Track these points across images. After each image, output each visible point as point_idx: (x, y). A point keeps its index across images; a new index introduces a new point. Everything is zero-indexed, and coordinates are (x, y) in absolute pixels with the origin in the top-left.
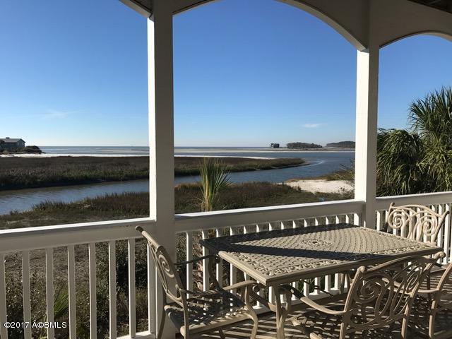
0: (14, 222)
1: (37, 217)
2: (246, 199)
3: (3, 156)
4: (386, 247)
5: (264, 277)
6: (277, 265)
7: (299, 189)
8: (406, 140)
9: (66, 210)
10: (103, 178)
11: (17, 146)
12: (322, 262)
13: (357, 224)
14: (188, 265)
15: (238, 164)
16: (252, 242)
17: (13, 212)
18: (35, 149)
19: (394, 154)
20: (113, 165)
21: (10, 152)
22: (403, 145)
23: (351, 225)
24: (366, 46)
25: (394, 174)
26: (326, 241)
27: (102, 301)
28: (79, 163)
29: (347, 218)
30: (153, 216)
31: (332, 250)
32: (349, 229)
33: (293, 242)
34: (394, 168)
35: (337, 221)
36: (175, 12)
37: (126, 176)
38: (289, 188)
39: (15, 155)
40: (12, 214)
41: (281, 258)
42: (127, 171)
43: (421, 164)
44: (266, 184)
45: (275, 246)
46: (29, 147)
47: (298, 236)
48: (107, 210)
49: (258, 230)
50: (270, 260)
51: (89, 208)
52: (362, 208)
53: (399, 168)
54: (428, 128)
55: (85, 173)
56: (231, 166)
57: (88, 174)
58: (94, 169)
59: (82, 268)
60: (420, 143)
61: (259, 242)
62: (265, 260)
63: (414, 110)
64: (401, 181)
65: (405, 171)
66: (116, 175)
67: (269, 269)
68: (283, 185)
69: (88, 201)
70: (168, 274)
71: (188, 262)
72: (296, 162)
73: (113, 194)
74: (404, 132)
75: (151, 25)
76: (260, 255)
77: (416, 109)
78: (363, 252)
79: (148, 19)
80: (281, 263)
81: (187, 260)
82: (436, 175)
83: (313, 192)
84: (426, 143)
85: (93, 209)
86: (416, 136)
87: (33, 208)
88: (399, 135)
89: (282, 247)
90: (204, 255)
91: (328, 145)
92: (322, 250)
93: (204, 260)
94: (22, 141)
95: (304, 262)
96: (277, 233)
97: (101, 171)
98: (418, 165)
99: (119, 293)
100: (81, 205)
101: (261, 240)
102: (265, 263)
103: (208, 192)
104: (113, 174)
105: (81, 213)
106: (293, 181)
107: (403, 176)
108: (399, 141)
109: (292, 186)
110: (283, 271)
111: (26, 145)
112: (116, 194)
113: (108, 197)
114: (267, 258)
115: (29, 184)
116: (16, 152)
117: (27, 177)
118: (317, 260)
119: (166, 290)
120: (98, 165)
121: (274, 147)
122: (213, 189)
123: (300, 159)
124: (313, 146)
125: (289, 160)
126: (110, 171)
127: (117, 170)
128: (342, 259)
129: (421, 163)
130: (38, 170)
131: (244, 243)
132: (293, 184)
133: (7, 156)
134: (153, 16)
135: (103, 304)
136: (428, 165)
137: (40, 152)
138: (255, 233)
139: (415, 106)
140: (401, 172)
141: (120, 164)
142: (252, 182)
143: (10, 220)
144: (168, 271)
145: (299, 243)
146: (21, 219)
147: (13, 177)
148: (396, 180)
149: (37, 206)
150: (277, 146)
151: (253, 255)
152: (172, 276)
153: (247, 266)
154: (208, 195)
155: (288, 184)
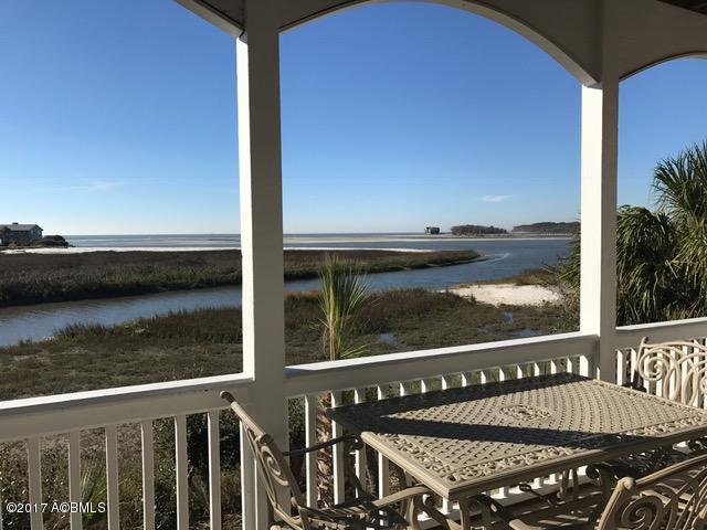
0: (26, 357)
1: (62, 349)
2: (390, 317)
3: (9, 252)
4: (646, 422)
5: (444, 484)
6: (464, 459)
7: (473, 299)
8: (648, 224)
9: (106, 337)
10: (165, 286)
11: (30, 235)
12: (540, 451)
13: (587, 375)
14: (307, 454)
15: (377, 260)
16: (416, 413)
17: (24, 342)
18: (58, 241)
19: (629, 247)
20: (179, 264)
21: (19, 245)
22: (642, 233)
23: (576, 377)
24: (598, 79)
25: (629, 279)
26: (540, 409)
27: (164, 494)
28: (127, 262)
29: (569, 364)
30: (249, 371)
31: (554, 428)
32: (575, 384)
33: (485, 411)
34: (628, 269)
35: (554, 370)
36: (283, 27)
37: (202, 281)
38: (457, 297)
39: (28, 251)
40: (22, 344)
41: (468, 444)
42: (203, 273)
43: (673, 263)
44: (420, 292)
45: (457, 421)
46: (48, 237)
47: (492, 399)
48: (170, 337)
49: (424, 390)
50: (452, 449)
51: (142, 334)
52: (593, 347)
53: (638, 269)
54: (682, 203)
55: (136, 278)
56: (363, 263)
57: (140, 279)
58: (150, 272)
59: (133, 432)
60: (670, 229)
61: (428, 412)
62: (443, 449)
63: (660, 176)
64: (642, 290)
65: (647, 274)
66: (184, 281)
67: (452, 469)
68: (447, 293)
69: (142, 323)
70: (277, 479)
71: (308, 450)
72: (467, 255)
73: (180, 312)
74: (644, 211)
75: (242, 49)
76: (433, 439)
77: (664, 175)
78: (607, 430)
79: (238, 40)
80: (471, 456)
81: (307, 446)
82: (699, 280)
83: (495, 303)
84: (679, 228)
85: (149, 335)
86: (663, 217)
87: (55, 334)
88: (635, 216)
89: (467, 422)
90: (334, 437)
91: (517, 228)
92: (535, 426)
93: (335, 446)
94: (37, 229)
95: (510, 453)
96: (457, 395)
97: (161, 274)
98: (668, 263)
99: (191, 475)
100: (130, 329)
101: (432, 409)
102: (443, 455)
103: (334, 314)
104: (180, 278)
105: (131, 341)
106: (462, 287)
107: (644, 282)
108: (637, 226)
109: (461, 295)
110: (476, 471)
111: (44, 234)
112: (185, 312)
113: (172, 316)
114: (446, 445)
115: (49, 296)
116: (29, 245)
117: (46, 285)
118: (531, 448)
119: (274, 504)
120: (156, 265)
121: (432, 233)
122: (342, 309)
123: (471, 252)
124: (492, 231)
125: (455, 253)
126: (175, 273)
127: (187, 272)
128: (574, 445)
129: (674, 261)
130: (62, 273)
131: (403, 415)
132: (463, 292)
133: (15, 251)
134: (246, 36)
135: (167, 499)
136: (685, 264)
137: (66, 245)
138: (420, 394)
139: (661, 169)
140: (642, 276)
141: (192, 263)
142: (398, 289)
143: (20, 354)
144: (279, 474)
145: (495, 412)
146: (36, 352)
147: (24, 286)
148: (632, 288)
149: (61, 331)
150: (435, 231)
151: (421, 438)
152: (285, 483)
153: (412, 462)
154: (334, 319)
155: (455, 292)
